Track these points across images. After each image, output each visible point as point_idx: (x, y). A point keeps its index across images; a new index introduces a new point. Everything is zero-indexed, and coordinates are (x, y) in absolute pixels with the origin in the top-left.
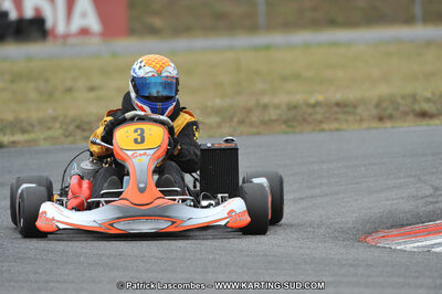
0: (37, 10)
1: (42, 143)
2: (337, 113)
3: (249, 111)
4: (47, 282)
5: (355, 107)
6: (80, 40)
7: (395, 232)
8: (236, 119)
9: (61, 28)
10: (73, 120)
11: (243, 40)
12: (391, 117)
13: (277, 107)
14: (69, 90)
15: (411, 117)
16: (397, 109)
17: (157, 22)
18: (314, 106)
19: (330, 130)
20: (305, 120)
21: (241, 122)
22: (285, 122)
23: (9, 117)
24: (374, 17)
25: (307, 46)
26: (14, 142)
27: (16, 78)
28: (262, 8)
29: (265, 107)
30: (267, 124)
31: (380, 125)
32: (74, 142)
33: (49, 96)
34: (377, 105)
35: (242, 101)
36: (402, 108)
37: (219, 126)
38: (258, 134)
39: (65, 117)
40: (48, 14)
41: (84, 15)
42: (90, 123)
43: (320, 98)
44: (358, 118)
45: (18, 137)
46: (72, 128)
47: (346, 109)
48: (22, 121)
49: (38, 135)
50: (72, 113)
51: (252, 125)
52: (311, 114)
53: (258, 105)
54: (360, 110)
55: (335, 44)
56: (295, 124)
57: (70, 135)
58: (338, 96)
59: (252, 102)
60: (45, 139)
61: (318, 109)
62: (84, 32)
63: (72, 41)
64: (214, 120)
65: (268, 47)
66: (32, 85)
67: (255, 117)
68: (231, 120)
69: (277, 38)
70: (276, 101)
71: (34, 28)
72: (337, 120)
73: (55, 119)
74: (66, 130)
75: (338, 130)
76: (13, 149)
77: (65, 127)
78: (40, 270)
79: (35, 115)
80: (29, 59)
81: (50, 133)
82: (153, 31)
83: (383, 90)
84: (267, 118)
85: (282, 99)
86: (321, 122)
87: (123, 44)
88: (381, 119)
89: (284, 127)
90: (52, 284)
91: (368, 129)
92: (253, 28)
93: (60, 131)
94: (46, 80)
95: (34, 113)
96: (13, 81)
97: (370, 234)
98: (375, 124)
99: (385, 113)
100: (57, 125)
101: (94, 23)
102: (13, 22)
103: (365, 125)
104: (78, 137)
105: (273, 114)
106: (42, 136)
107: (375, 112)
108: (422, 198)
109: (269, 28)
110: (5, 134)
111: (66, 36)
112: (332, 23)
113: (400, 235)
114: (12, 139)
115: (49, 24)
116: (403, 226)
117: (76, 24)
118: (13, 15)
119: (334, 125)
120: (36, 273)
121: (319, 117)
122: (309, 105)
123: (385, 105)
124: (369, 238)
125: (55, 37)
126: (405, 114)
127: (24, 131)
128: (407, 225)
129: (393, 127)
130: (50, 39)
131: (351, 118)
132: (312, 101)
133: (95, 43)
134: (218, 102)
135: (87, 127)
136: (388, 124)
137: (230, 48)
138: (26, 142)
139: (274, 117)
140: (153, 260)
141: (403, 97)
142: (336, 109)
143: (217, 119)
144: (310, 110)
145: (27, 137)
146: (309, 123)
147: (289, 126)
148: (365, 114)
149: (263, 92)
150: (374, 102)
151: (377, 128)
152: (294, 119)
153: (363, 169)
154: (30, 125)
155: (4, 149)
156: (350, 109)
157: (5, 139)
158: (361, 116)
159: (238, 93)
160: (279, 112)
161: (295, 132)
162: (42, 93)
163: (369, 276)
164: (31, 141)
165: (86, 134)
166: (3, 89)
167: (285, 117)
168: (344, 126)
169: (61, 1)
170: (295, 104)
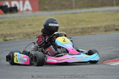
0: (15, 5)
1: (17, 39)
2: (94, 30)
3: (71, 30)
4: (20, 76)
5: (99, 28)
6: (26, 12)
7: (111, 60)
8: (68, 32)
9: (21, 9)
10: (25, 33)
11: (69, 11)
12: (108, 31)
13: (79, 29)
14: (24, 25)
15: (114, 30)
16: (110, 28)
17: (47, 7)
18: (88, 28)
19: (92, 34)
21: (69, 33)
22: (81, 33)
23: (9, 33)
24: (103, 5)
25: (86, 12)
26: (10, 39)
27: (10, 23)
28: (74, 3)
29: (75, 29)
30: (76, 33)
32: (26, 39)
34: (105, 28)
35: (69, 27)
36: (111, 28)
38: (74, 36)
39: (23, 32)
40: (18, 6)
41: (27, 6)
42: (30, 34)
43: (90, 26)
45: (11, 38)
46: (25, 35)
47: (97, 29)
48: (12, 34)
50: (25, 31)
51: (72, 33)
52: (87, 30)
53: (73, 28)
54: (100, 29)
55: (93, 12)
57: (25, 37)
58: (94, 26)
59: (72, 27)
60: (18, 38)
61: (89, 29)
62: (28, 10)
63: (24, 12)
65: (76, 13)
66: (14, 24)
67: (73, 32)
69: (78, 11)
70: (78, 27)
71: (14, 10)
72: (94, 32)
73: (20, 33)
74: (24, 36)
76: (10, 41)
77: (23, 35)
78: (18, 73)
79: (15, 32)
80: (13, 17)
81: (19, 37)
82: (46, 10)
83: (106, 24)
84: (76, 31)
85: (80, 26)
86: (90, 32)
87: (38, 13)
88: (106, 31)
89: (80, 34)
90: (21, 76)
92: (72, 8)
93: (22, 36)
94: (18, 23)
96: (9, 23)
97: (104, 61)
98: (104, 33)
99: (107, 30)
100: (21, 35)
101: (30, 8)
102: (8, 8)
103: (102, 33)
104: (27, 38)
105: (78, 30)
106: (17, 38)
107: (104, 29)
108: (117, 51)
109: (76, 8)
110: (8, 37)
111: (23, 11)
112: (92, 6)
113: (112, 61)
114: (10, 38)
115: (18, 8)
116: (112, 59)
117: (25, 8)
118: (9, 6)
119: (94, 33)
120: (17, 73)
121: (90, 31)
122: (87, 28)
123: (107, 27)
124: (104, 62)
125: (20, 12)
126: (112, 30)
127: (13, 36)
128: (114, 59)
129: (109, 33)
130: (19, 12)
131: (98, 31)
132: (88, 27)
133: (30, 12)
134: (63, 27)
135: (29, 35)
136: (108, 33)
137: (66, 14)
139: (78, 31)
141: (111, 25)
144: (87, 29)
145: (13, 38)
146: (87, 33)
147: (82, 34)
148: (102, 30)
149: (75, 25)
150: (104, 27)
151: (105, 34)
152: (83, 32)
153: (102, 44)
154: (14, 35)
155: (7, 41)
156: (98, 29)
157: (8, 39)
158: (101, 31)
159: (68, 25)
160: (79, 30)
161: (83, 35)
162: (17, 27)
163: (104, 72)
164: (14, 39)
165: (29, 37)
166: (7, 26)
167: (80, 31)
168: (96, 33)
169: (21, 2)
170: (83, 28)
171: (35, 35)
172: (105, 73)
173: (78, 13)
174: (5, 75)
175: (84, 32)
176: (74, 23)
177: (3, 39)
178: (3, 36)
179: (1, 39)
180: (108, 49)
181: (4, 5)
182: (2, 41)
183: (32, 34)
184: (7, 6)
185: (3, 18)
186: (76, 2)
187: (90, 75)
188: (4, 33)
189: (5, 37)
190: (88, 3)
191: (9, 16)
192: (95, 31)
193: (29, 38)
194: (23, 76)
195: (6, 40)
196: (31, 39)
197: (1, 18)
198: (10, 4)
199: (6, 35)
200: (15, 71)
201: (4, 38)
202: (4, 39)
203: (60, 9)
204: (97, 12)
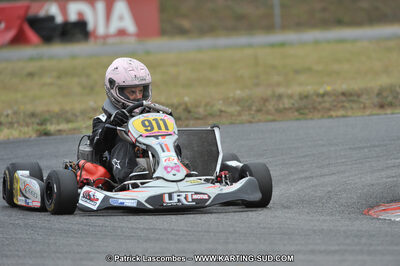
0: (80, 14)
1: (84, 131)
2: (343, 102)
3: (265, 100)
4: (88, 253)
5: (359, 96)
6: (117, 40)
7: (394, 205)
8: (254, 108)
9: (101, 30)
11: (261, 38)
12: (391, 105)
13: (290, 97)
16: (396, 97)
17: (186, 24)
18: (323, 95)
19: (337, 117)
20: (315, 108)
21: (259, 111)
22: (298, 110)
23: (56, 109)
24: (375, 18)
25: (317, 42)
26: (60, 131)
27: (62, 74)
28: (277, 11)
29: (280, 97)
30: (282, 111)
31: (381, 111)
33: (91, 89)
34: (379, 94)
35: (259, 92)
37: (239, 114)
38: (274, 121)
40: (89, 18)
41: (121, 18)
43: (329, 88)
44: (362, 106)
45: (63, 126)
47: (352, 98)
48: (67, 112)
49: (80, 124)
51: (268, 113)
52: (320, 103)
53: (273, 95)
54: (364, 99)
55: (342, 41)
56: (306, 111)
58: (344, 87)
59: (269, 92)
60: (87, 128)
61: (326, 98)
62: (122, 33)
63: (110, 41)
64: (234, 109)
65: (283, 45)
66: (76, 80)
67: (270, 106)
68: (250, 108)
69: (291, 36)
70: (290, 92)
71: (77, 30)
72: (343, 107)
73: (95, 110)
75: (344, 116)
76: (58, 137)
78: (82, 243)
79: (78, 107)
80: (73, 57)
82: (182, 32)
83: (384, 81)
84: (281, 106)
85: (296, 90)
86: (330, 110)
87: (157, 43)
88: (382, 106)
89: (296, 114)
90: (92, 255)
91: (369, 115)
92: (270, 28)
94: (88, 76)
95: (77, 105)
96: (59, 77)
97: (373, 208)
98: (376, 111)
99: (385, 101)
101: (130, 26)
102: (58, 25)
103: (368, 112)
105: (287, 103)
106: (84, 126)
107: (376, 100)
109: (284, 27)
110: (51, 124)
111: (106, 37)
112: (340, 23)
114: (58, 128)
115: (90, 27)
117: (113, 28)
118: (59, 19)
119: (341, 112)
120: (78, 245)
121: (327, 105)
122: (318, 95)
123: (385, 94)
124: (372, 212)
125: (96, 37)
127: (68, 121)
129: (392, 114)
130: (92, 40)
131: (354, 106)
132: (321, 91)
133: (132, 40)
134: (238, 93)
136: (389, 111)
137: (250, 46)
138: (70, 130)
139: (287, 106)
140: (181, 232)
142: (344, 99)
143: (238, 108)
144: (320, 99)
145: (70, 126)
146: (319, 111)
147: (301, 114)
148: (368, 103)
149: (278, 84)
150: (376, 91)
151: (378, 114)
152: (305, 108)
153: (366, 150)
154: (74, 115)
155: (51, 137)
156: (354, 98)
157: (52, 128)
158: (364, 104)
159: (257, 85)
160: (292, 101)
161: (306, 119)
162: (84, 88)
163: (371, 245)
164: (74, 129)
166: (51, 84)
167: (296, 105)
168: (350, 113)
169: (101, 7)
170: (305, 94)
172: (372, 248)
173: (291, 44)
175: (307, 107)
176: (276, 78)
177: (37, 131)
178: (37, 120)
179: (30, 128)
180: (387, 168)
181: (42, 13)
182: (34, 136)
184: (51, 19)
185: (40, 58)
186: (283, 6)
187: (321, 252)
188: (40, 108)
189: (41, 124)
190: (324, 10)
191: (59, 50)
192: (346, 104)
195: (47, 134)
197: (31, 59)
198: (64, 11)
199: (47, 117)
200: (72, 237)
201: (38, 124)
202: (39, 127)
203: (232, 30)
204: (355, 40)
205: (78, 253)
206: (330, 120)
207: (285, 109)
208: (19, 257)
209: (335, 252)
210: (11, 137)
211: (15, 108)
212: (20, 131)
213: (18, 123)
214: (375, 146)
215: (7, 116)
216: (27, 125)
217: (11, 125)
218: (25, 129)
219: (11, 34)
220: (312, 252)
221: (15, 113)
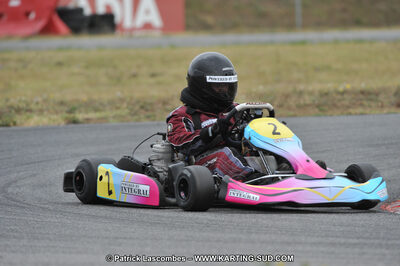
0: (108, 7)
1: (111, 120)
2: (361, 100)
3: (287, 96)
4: (117, 238)
5: (377, 94)
6: (143, 33)
8: (276, 103)
9: (128, 23)
10: (138, 102)
11: (282, 36)
13: (311, 93)
14: (135, 76)
17: (210, 19)
18: (343, 93)
22: (318, 106)
23: (84, 98)
25: (336, 42)
26: (88, 120)
27: (90, 64)
28: (299, 10)
29: (301, 93)
30: (302, 107)
31: (398, 110)
32: (137, 121)
33: (118, 80)
34: (396, 94)
35: (281, 88)
38: (295, 116)
39: (132, 98)
40: (117, 11)
41: (147, 12)
42: (151, 104)
43: (348, 86)
44: (380, 104)
45: (92, 115)
46: (137, 107)
48: (94, 101)
49: (108, 113)
50: (137, 95)
51: (289, 108)
52: (339, 100)
53: (295, 91)
54: (382, 97)
55: (360, 41)
56: (326, 108)
57: (135, 114)
58: (363, 86)
59: (290, 89)
60: (114, 117)
61: (345, 96)
62: (148, 26)
63: (137, 34)
65: (303, 43)
66: (103, 70)
67: (292, 102)
69: (311, 35)
70: (310, 88)
71: (104, 23)
72: (362, 105)
73: (122, 100)
74: (131, 110)
75: (362, 114)
76: (86, 125)
77: (130, 107)
79: (105, 97)
80: (101, 48)
81: (118, 112)
82: (206, 27)
84: (302, 102)
85: (316, 87)
86: (348, 107)
87: (181, 38)
88: (399, 106)
89: (317, 110)
90: (120, 240)
91: (388, 113)
92: (291, 26)
93: (127, 111)
95: (105, 95)
96: (87, 67)
97: (389, 203)
98: (393, 110)
100: (125, 105)
101: (155, 19)
102: (87, 17)
103: (385, 111)
104: (142, 116)
105: (308, 99)
106: (111, 115)
107: (393, 99)
109: (305, 26)
110: (80, 112)
111: (133, 30)
112: (358, 23)
114: (86, 116)
115: (118, 19)
117: (141, 19)
118: (88, 11)
119: (360, 110)
120: (107, 230)
121: (346, 103)
122: (339, 93)
124: (389, 207)
125: (123, 30)
127: (96, 110)
130: (118, 32)
131: (373, 104)
132: (341, 89)
133: (157, 34)
134: (261, 88)
135: (149, 107)
137: (272, 43)
138: (98, 119)
139: (308, 102)
140: (205, 222)
142: (361, 96)
144: (339, 97)
145: (99, 115)
146: (338, 108)
147: (321, 110)
148: (386, 102)
149: (299, 81)
150: (393, 91)
151: (395, 113)
154: (101, 104)
155: (81, 125)
156: (373, 97)
157: (80, 116)
158: (382, 103)
159: (278, 81)
160: (312, 98)
161: (326, 116)
162: (111, 78)
163: (389, 239)
164: (102, 118)
165: (148, 114)
167: (317, 102)
168: (368, 111)
170: (326, 91)
171: (169, 107)
172: (390, 242)
173: (312, 42)
174: (67, 232)
175: (326, 104)
176: (296, 75)
177: (66, 118)
178: (66, 109)
179: (60, 116)
181: (71, 5)
182: (63, 123)
183: (160, 105)
184: (80, 11)
185: (68, 48)
186: (305, 6)
187: (341, 244)
188: (68, 97)
190: (344, 10)
191: (87, 41)
192: (365, 103)
193: (148, 117)
194: (125, 241)
195: (75, 122)
196: (154, 120)
197: (61, 49)
198: (92, 3)
199: (76, 105)
201: (67, 112)
202: (67, 115)
203: (254, 27)
204: (372, 41)
205: (106, 238)
206: (349, 117)
207: (306, 105)
208: (50, 240)
209: (355, 245)
210: (41, 125)
211: (45, 96)
212: (50, 119)
213: (48, 110)
214: (392, 144)
215: (37, 103)
216: (57, 113)
217: (41, 112)
218: (55, 117)
219: (40, 24)
220: (333, 244)
221: (45, 101)
